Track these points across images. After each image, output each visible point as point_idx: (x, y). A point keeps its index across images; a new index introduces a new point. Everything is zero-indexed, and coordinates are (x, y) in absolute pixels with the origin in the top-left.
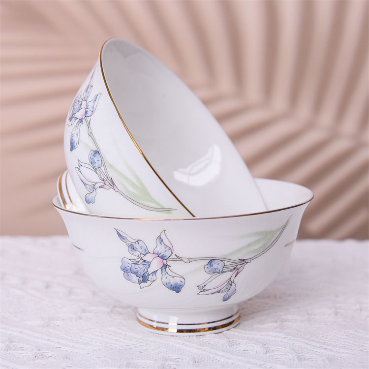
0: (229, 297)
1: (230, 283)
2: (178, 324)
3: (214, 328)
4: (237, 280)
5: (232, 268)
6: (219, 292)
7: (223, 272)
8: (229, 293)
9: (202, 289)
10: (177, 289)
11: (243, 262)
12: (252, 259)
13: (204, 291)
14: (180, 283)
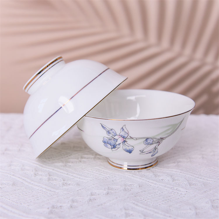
0: (154, 155)
1: (155, 148)
2: (128, 166)
3: (146, 168)
4: (159, 147)
5: (157, 142)
6: (150, 153)
7: (152, 144)
8: (155, 153)
9: (142, 152)
10: (130, 152)
11: (162, 139)
12: (166, 137)
13: (143, 152)
14: (131, 149)
